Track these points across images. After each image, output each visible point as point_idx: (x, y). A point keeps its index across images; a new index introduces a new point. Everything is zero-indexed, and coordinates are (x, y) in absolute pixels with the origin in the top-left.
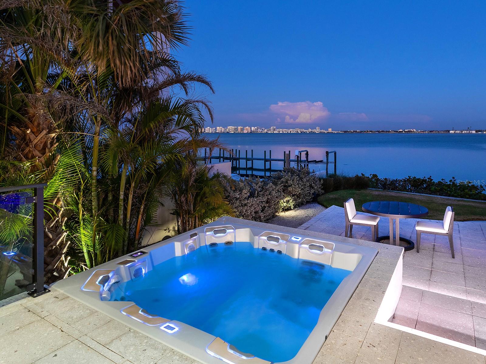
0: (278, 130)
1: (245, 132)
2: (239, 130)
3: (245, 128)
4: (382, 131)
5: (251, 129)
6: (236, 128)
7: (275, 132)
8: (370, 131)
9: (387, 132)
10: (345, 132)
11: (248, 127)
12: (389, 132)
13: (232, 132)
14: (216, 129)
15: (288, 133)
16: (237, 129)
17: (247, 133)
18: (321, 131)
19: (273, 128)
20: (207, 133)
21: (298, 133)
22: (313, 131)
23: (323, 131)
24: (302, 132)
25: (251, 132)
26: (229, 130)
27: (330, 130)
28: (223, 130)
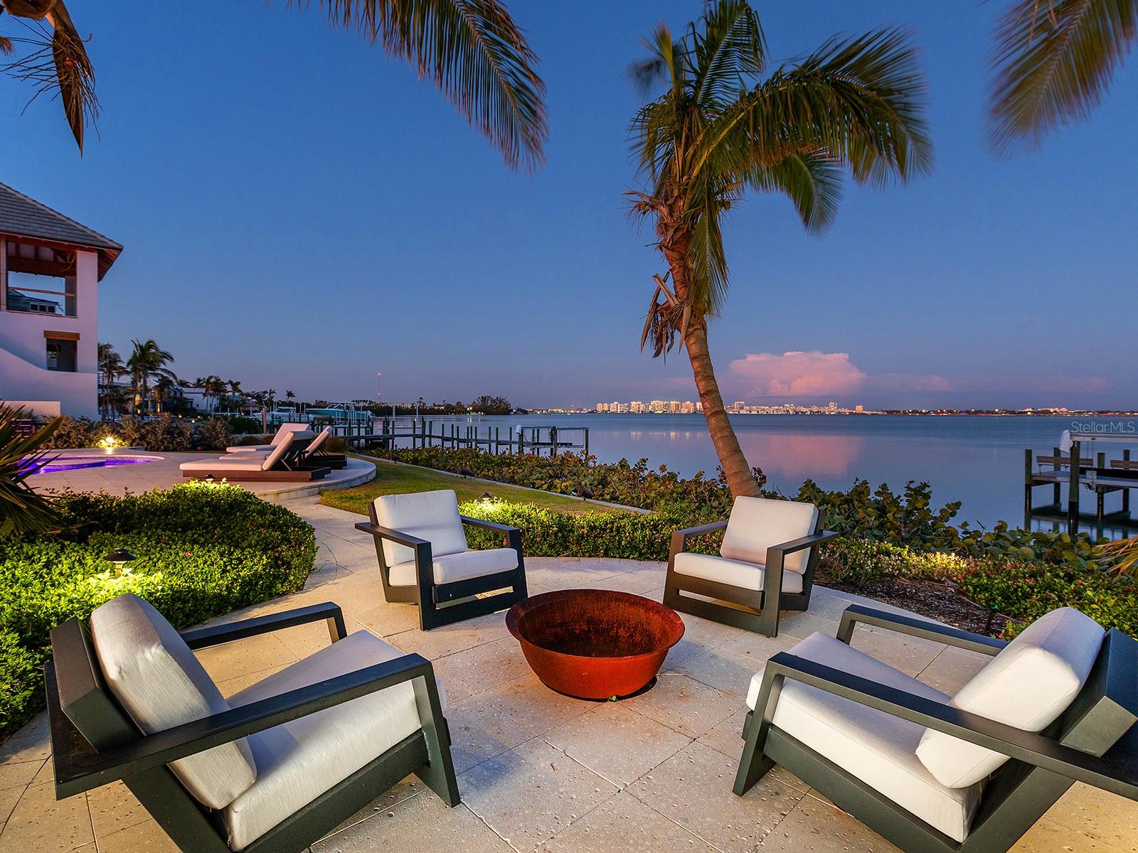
0: (748, 408)
1: (684, 411)
2: (673, 409)
3: (683, 404)
4: (976, 412)
5: (695, 405)
6: (666, 405)
7: (741, 412)
8: (948, 412)
9: (988, 412)
10: (890, 412)
11: (689, 402)
12: (993, 412)
13: (660, 412)
14: (629, 406)
15: (767, 415)
16: (668, 406)
17: (688, 414)
18: (840, 410)
19: (740, 404)
20: (613, 413)
21: (788, 414)
22: (822, 410)
23: (842, 410)
24: (797, 413)
25: (695, 412)
26: (654, 407)
27: (859, 409)
28: (642, 407)
